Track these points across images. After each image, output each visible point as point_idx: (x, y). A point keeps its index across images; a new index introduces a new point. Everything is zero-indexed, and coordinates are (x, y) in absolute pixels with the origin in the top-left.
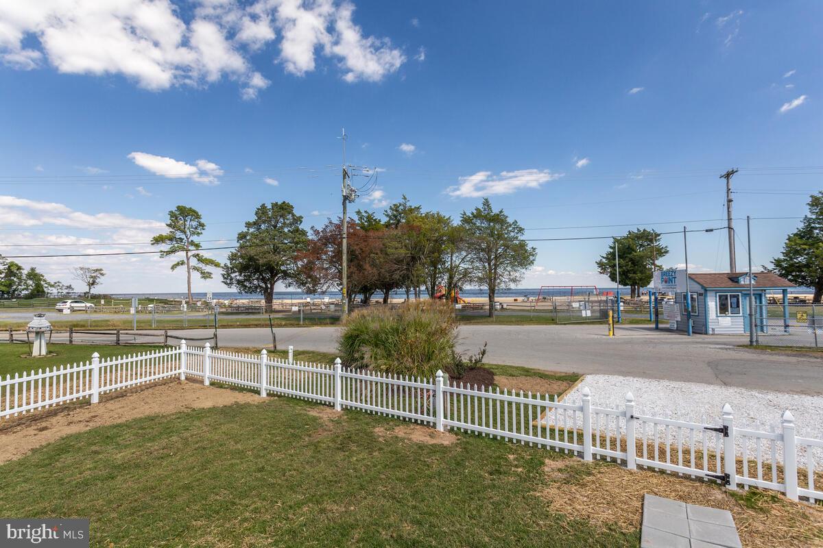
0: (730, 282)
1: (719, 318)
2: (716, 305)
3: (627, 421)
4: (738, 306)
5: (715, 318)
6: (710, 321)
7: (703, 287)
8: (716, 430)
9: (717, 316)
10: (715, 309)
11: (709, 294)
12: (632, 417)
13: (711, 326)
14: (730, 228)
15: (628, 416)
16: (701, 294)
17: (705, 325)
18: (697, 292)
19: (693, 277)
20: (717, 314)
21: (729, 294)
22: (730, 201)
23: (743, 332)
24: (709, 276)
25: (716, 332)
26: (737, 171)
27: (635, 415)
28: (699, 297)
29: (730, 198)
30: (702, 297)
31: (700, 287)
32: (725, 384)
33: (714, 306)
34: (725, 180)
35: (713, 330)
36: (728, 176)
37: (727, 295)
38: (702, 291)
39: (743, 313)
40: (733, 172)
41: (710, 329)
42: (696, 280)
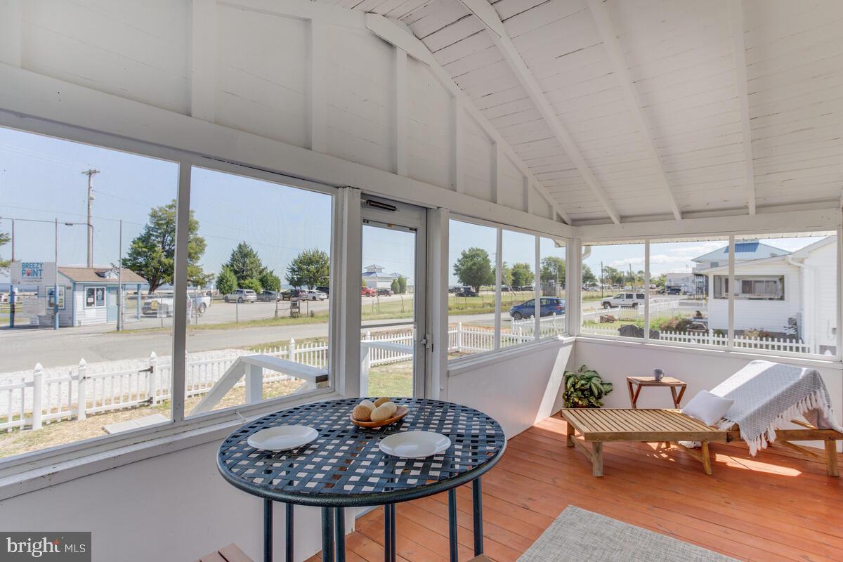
0: (97, 277)
1: (86, 310)
2: (84, 298)
3: (80, 383)
4: (103, 299)
5: (82, 310)
6: (77, 313)
7: (71, 280)
8: (146, 370)
9: (84, 309)
10: (82, 303)
11: (77, 287)
12: (84, 378)
13: (77, 318)
14: (89, 225)
15: (81, 378)
16: (69, 288)
17: (72, 318)
18: (65, 286)
19: (61, 270)
20: (84, 306)
21: (95, 288)
22: (90, 199)
23: (105, 322)
24: (77, 270)
25: (82, 324)
26: (98, 172)
27: (86, 376)
28: (67, 291)
29: (91, 195)
30: (71, 291)
31: (69, 280)
32: (112, 360)
33: (82, 300)
34: (87, 177)
35: (79, 322)
36: (90, 173)
37: (94, 289)
38: (71, 285)
39: (107, 305)
40: (95, 172)
41: (77, 322)
42: (65, 273)
